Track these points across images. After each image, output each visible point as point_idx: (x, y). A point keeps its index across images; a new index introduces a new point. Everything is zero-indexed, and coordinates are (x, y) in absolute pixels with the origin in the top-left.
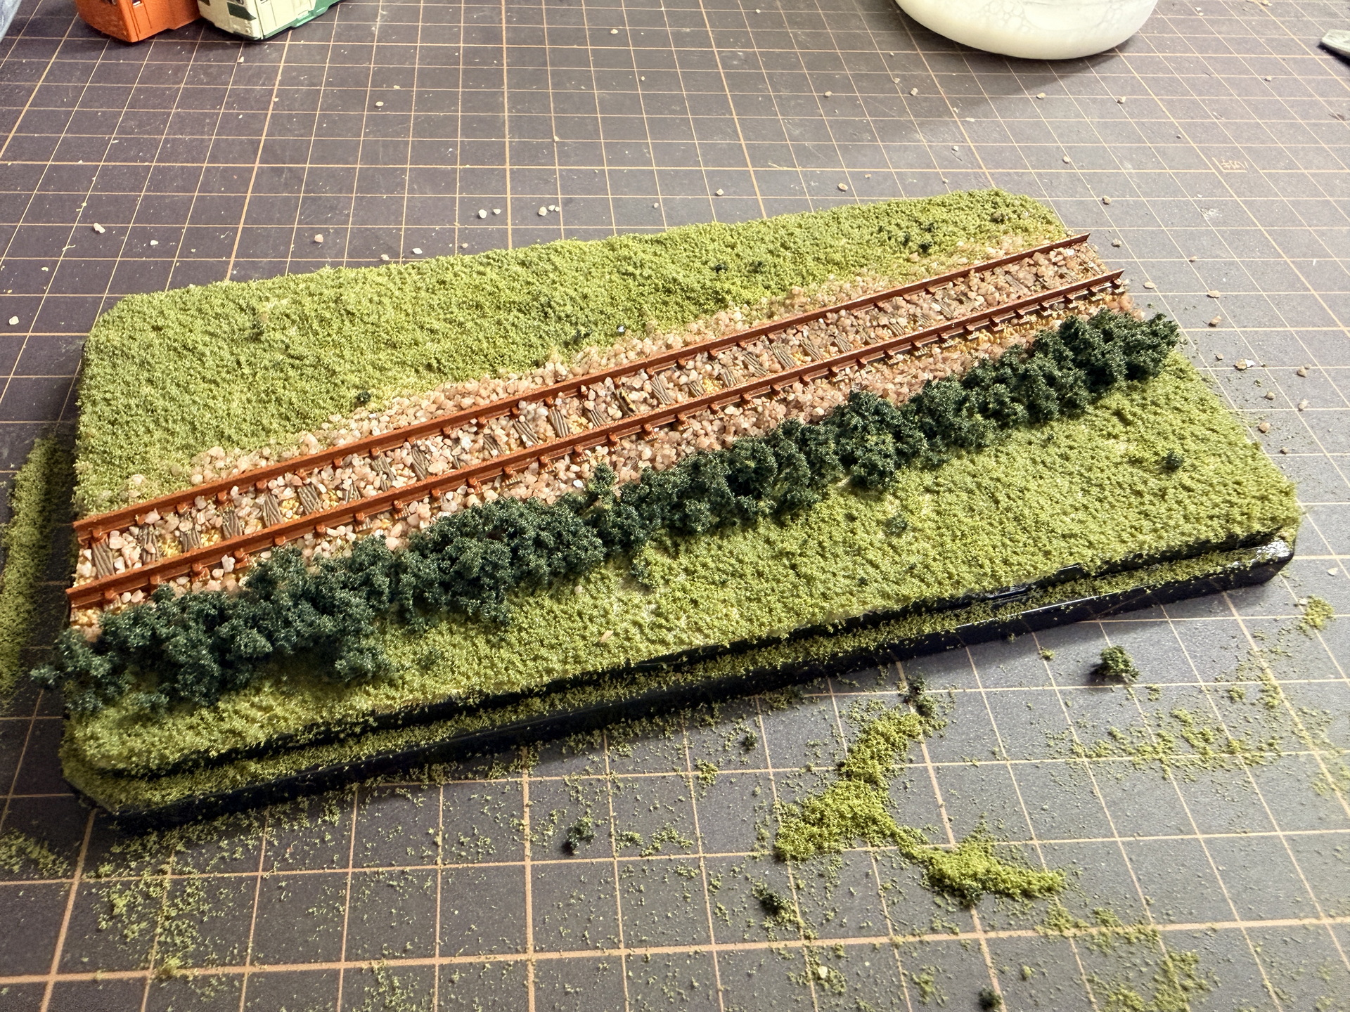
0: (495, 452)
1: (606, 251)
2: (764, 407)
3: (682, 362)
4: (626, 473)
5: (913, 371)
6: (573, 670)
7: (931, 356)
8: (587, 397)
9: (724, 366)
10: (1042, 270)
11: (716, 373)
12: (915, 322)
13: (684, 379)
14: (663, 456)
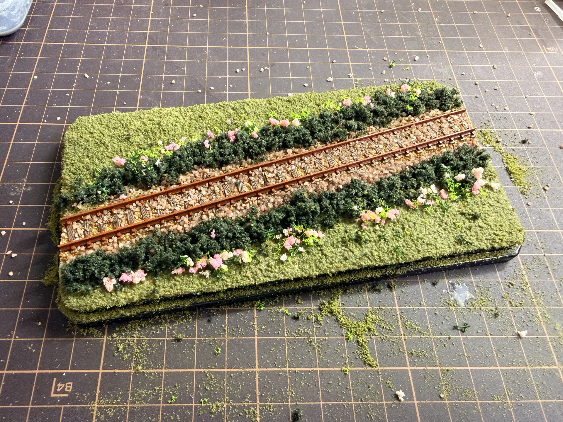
0: (214, 197)
1: (267, 104)
2: (320, 182)
3: (290, 161)
4: (263, 207)
5: (382, 169)
6: (235, 285)
7: (390, 163)
8: (251, 175)
9: (306, 163)
10: (443, 125)
11: (302, 167)
12: (386, 147)
13: (290, 169)
14: (278, 202)
